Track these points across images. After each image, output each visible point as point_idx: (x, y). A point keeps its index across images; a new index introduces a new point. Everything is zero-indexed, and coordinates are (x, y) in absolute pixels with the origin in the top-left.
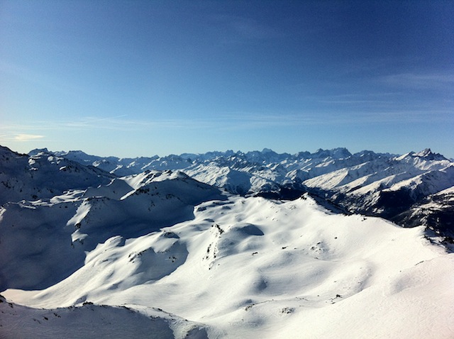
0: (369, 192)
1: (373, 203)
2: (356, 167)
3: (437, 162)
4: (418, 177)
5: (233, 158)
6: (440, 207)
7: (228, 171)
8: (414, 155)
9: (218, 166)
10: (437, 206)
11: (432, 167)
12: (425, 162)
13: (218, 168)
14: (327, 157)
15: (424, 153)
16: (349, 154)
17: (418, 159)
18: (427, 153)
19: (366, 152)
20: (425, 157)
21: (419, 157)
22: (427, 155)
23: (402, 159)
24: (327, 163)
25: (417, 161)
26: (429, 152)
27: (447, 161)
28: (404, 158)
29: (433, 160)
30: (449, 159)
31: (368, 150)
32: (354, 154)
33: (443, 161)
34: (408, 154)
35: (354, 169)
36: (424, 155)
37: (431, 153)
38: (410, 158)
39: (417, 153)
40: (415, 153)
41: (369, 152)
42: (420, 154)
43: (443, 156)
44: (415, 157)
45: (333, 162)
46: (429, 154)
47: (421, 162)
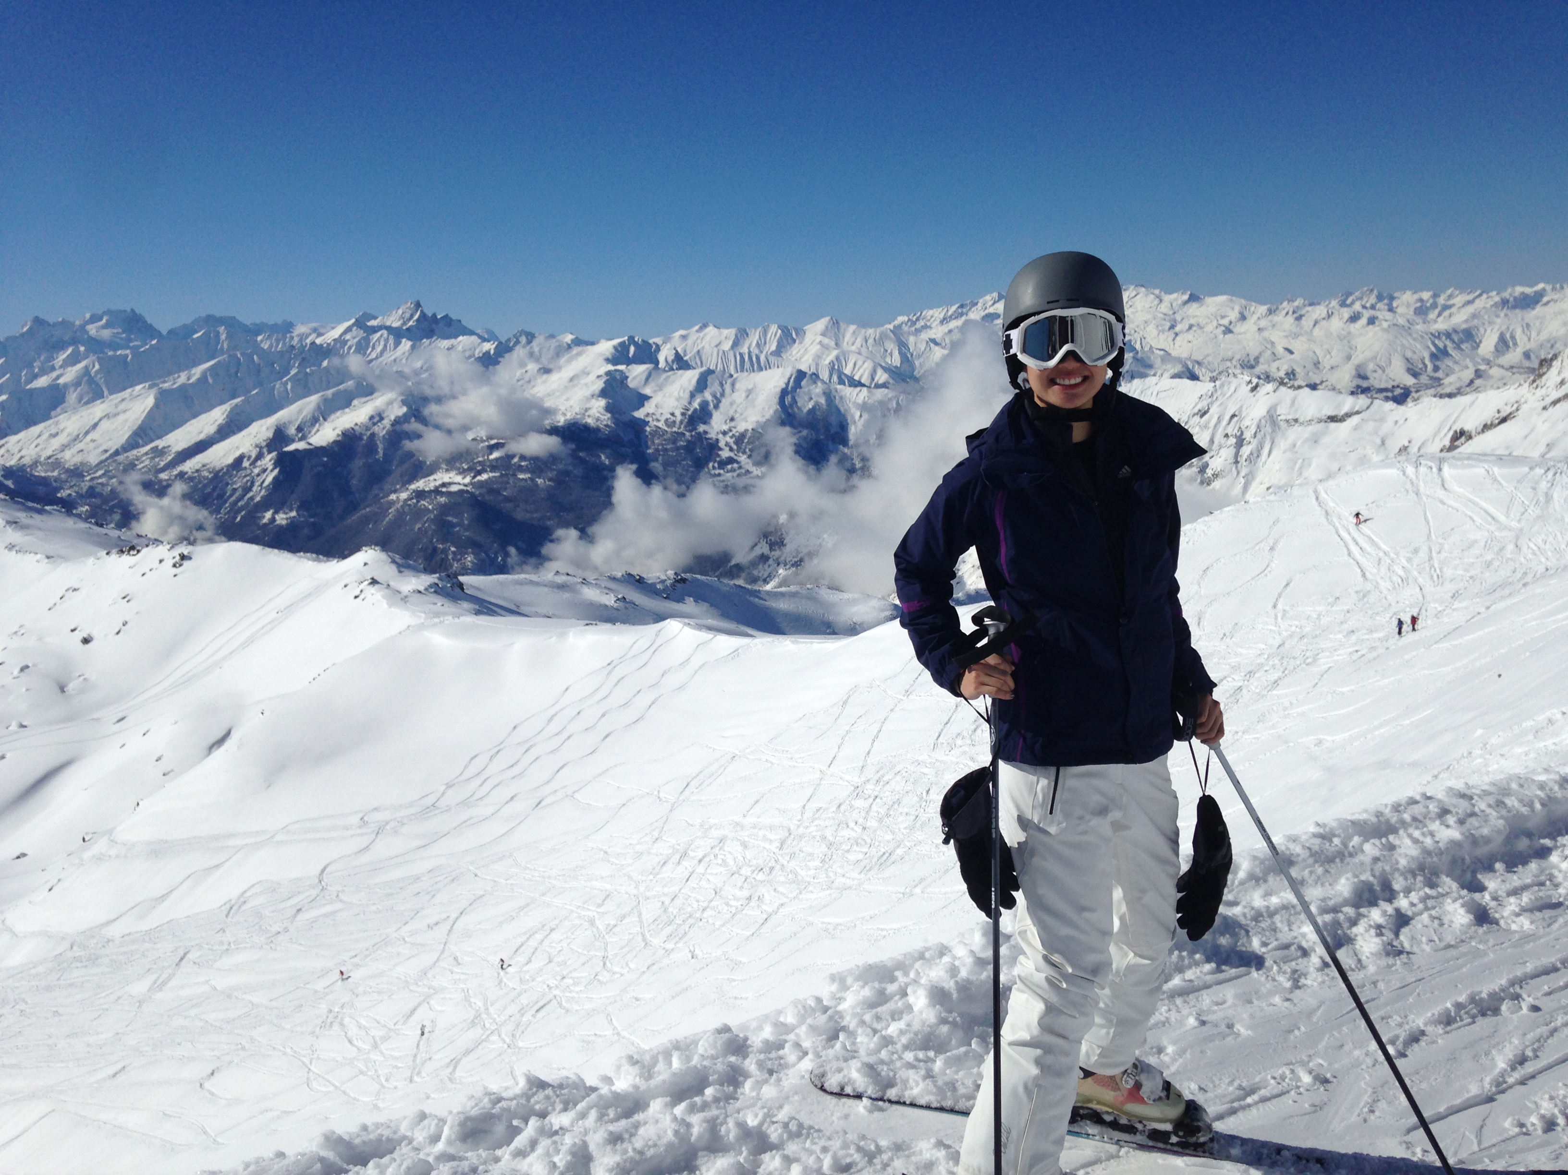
0: (239, 460)
1: (258, 493)
2: (182, 378)
3: (445, 344)
4: (391, 394)
6: (467, 480)
8: (373, 323)
10: (458, 479)
12: (406, 345)
14: (67, 348)
15: (402, 317)
16: (149, 331)
17: (385, 335)
18: (412, 316)
19: (212, 321)
20: (408, 329)
21: (389, 329)
22: (411, 323)
23: (334, 340)
24: (70, 369)
25: (382, 343)
26: (417, 311)
27: (474, 338)
28: (341, 336)
29: (432, 337)
30: (479, 331)
31: (218, 313)
32: (170, 332)
33: (461, 338)
34: (353, 321)
35: (175, 386)
36: (404, 323)
37: (423, 315)
38: (361, 334)
39: (380, 318)
40: (375, 318)
41: (221, 321)
42: (392, 318)
43: (460, 321)
44: (375, 330)
45: (94, 366)
46: (418, 320)
47: (397, 344)
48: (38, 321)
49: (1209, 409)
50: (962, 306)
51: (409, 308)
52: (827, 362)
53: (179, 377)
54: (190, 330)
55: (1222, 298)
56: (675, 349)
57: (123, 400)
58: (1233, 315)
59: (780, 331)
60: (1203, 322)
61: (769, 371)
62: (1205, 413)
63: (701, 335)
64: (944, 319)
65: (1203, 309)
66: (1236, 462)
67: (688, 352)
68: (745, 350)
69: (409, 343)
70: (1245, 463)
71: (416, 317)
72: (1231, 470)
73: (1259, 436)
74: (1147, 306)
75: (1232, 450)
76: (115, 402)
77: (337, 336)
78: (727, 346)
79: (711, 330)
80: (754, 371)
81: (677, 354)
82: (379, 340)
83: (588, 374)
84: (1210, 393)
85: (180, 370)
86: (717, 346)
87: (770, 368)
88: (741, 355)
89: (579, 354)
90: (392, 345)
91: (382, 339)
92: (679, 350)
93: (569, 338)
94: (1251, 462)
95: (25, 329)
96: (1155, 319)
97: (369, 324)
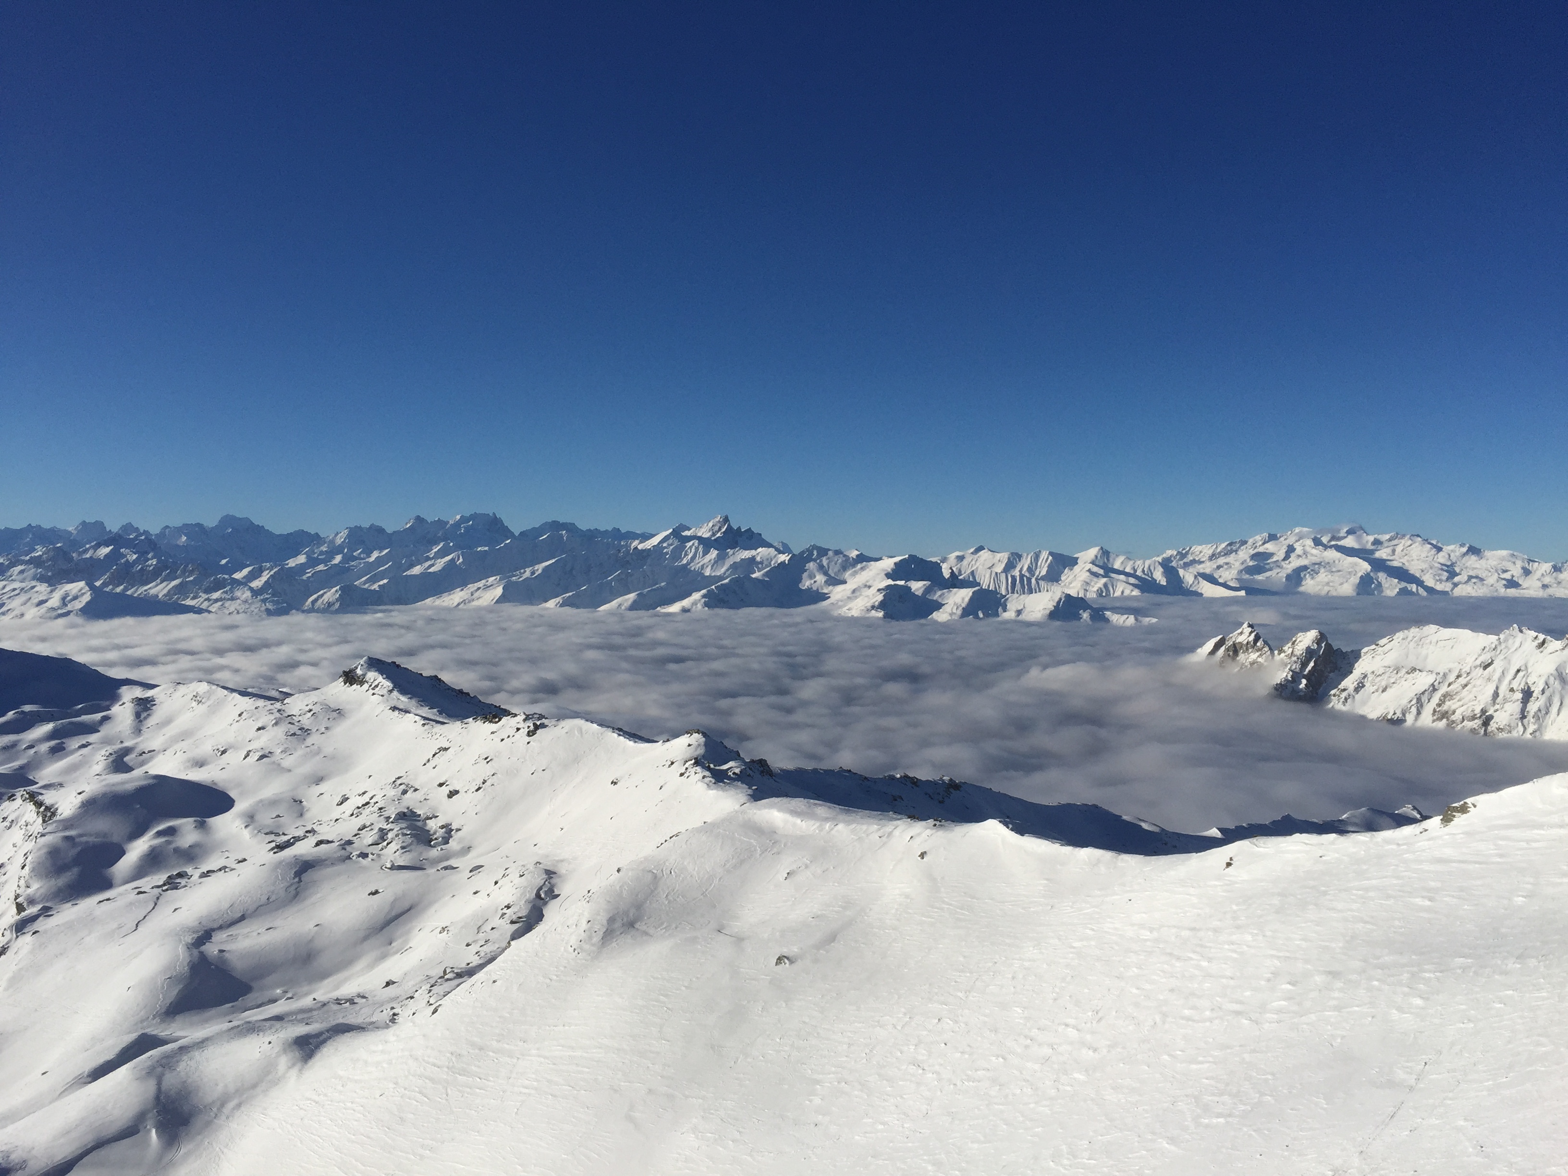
2: (527, 573)
3: (746, 554)
4: (696, 596)
5: (104, 551)
7: (87, 598)
8: (687, 533)
9: (42, 579)
11: (734, 566)
12: (713, 554)
13: (42, 588)
14: (439, 544)
15: (711, 529)
16: (506, 532)
17: (696, 544)
18: (720, 529)
19: (556, 526)
20: (715, 540)
21: (700, 539)
22: (719, 535)
23: (653, 546)
24: (439, 560)
25: (693, 550)
26: (725, 525)
27: (772, 550)
28: (659, 543)
29: (735, 548)
30: (775, 544)
31: (562, 520)
32: (522, 534)
33: (760, 550)
34: (671, 530)
35: (521, 579)
36: (714, 534)
37: (730, 528)
38: (676, 543)
39: (694, 529)
40: (689, 529)
41: (564, 526)
42: (703, 530)
43: (760, 534)
44: (690, 539)
45: (459, 559)
46: (724, 532)
47: (706, 553)
48: (419, 519)
49: (1492, 661)
50: (1230, 544)
51: (719, 522)
52: (1095, 589)
53: (525, 572)
54: (539, 531)
55: (1504, 553)
56: (951, 568)
57: (479, 588)
58: (1515, 571)
59: (1050, 558)
60: (1482, 574)
61: (1038, 594)
62: (1489, 665)
63: (976, 556)
64: (1213, 555)
65: (1483, 562)
66: (1523, 717)
67: (963, 572)
68: (1016, 573)
69: (716, 552)
70: (1532, 720)
71: (723, 530)
72: (1518, 725)
73: (1547, 693)
74: (1424, 555)
75: (1518, 706)
76: (472, 590)
77: (656, 544)
78: (999, 568)
79: (984, 554)
80: (1024, 594)
81: (952, 573)
82: (691, 547)
83: (870, 587)
84: (1493, 646)
85: (525, 567)
86: (989, 568)
87: (1040, 591)
88: (1014, 578)
89: (862, 569)
90: (701, 553)
91: (694, 547)
92: (954, 569)
93: (854, 554)
94: (1539, 719)
95: (408, 526)
96: (1431, 568)
97: (683, 534)
